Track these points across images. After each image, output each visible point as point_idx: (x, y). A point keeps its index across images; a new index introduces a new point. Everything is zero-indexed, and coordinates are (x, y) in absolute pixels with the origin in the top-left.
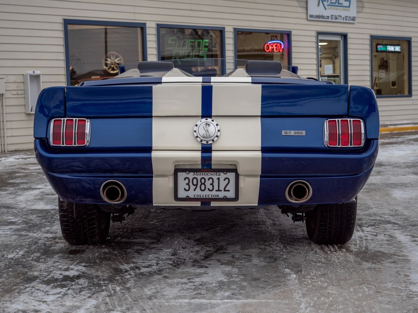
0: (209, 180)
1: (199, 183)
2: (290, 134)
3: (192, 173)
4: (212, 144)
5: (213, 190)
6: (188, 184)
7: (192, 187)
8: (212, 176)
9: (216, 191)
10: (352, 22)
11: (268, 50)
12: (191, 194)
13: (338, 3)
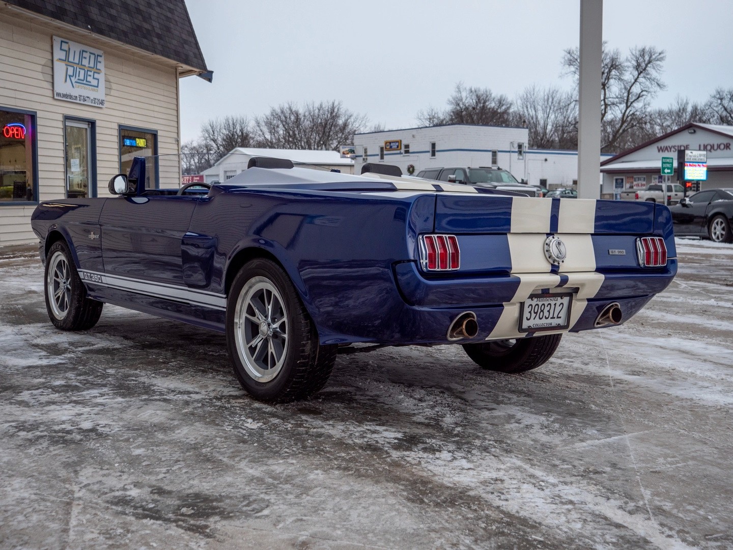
0: (547, 306)
1: (539, 311)
3: (535, 299)
4: (559, 266)
5: (548, 318)
6: (531, 312)
7: (534, 316)
8: (551, 302)
9: (551, 318)
10: (100, 106)
11: (8, 135)
12: (532, 323)
13: (86, 81)
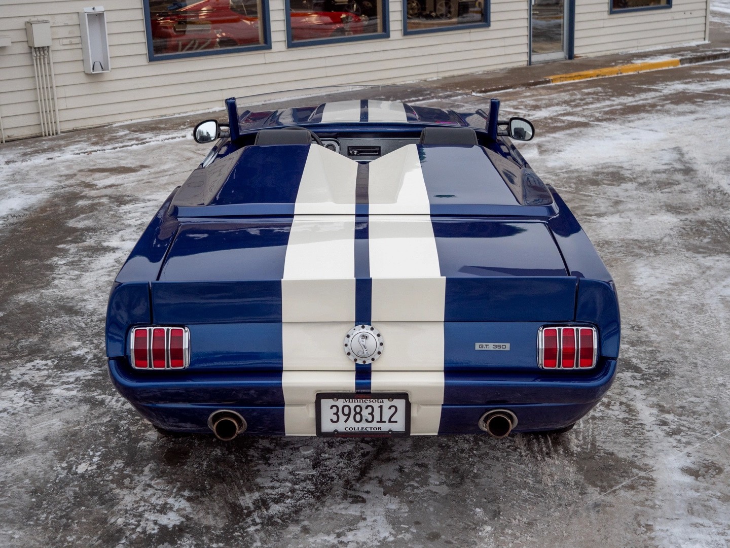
0: (367, 408)
1: (353, 413)
2: (488, 349)
3: (342, 400)
4: (371, 364)
5: (372, 421)
6: (336, 414)
7: (343, 418)
8: (371, 404)
9: (378, 422)
12: (341, 426)
